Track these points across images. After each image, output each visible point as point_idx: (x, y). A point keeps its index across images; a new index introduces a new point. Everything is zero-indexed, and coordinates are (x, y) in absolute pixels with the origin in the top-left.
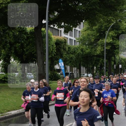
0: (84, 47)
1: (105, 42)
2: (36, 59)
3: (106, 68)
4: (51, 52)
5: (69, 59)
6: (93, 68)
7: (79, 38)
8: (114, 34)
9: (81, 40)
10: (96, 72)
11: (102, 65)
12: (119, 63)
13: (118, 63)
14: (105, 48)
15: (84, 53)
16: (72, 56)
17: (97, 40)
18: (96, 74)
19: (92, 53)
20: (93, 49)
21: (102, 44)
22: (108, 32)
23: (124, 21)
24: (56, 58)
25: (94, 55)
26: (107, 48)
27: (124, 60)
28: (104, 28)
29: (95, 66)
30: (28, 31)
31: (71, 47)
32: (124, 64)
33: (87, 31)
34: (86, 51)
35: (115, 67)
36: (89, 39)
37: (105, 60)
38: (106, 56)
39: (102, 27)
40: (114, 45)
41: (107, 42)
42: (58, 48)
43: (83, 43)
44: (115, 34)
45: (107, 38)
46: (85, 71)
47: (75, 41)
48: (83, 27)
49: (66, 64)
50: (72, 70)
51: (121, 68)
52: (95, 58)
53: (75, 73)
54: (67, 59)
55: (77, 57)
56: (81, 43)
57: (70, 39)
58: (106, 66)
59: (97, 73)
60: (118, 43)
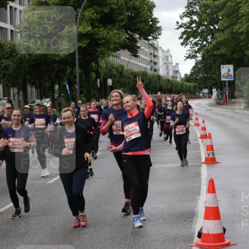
3: (81, 86)
6: (53, 86)
8: (93, 14)
10: (60, 96)
11: (72, 80)
12: (107, 76)
13: (105, 74)
14: (77, 45)
15: (33, 57)
18: (60, 100)
19: (49, 57)
22: (81, 10)
25: (53, 60)
26: (81, 45)
27: (117, 69)
28: (73, 3)
29: (57, 82)
31: (3, 44)
32: (117, 77)
35: (99, 84)
37: (78, 70)
40: (96, 38)
41: (80, 32)
44: (95, 14)
45: (81, 23)
46: (37, 94)
47: (12, 31)
48: (28, 2)
50: (9, 93)
51: (111, 85)
52: (56, 66)
53: (14, 98)
55: (18, 64)
57: (1, 27)
58: (80, 83)
59: (62, 97)
60: (103, 32)
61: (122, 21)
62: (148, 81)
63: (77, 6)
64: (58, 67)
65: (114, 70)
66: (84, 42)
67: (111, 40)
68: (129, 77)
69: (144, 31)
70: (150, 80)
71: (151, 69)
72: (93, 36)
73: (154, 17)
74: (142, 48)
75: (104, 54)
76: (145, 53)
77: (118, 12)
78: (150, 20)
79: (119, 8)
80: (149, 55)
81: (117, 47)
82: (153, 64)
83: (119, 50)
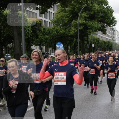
0: (59, 28)
1: (78, 23)
2: (13, 40)
3: (80, 47)
4: (27, 34)
5: (44, 39)
6: (68, 47)
7: (54, 19)
8: (86, 15)
9: (55, 21)
10: (71, 51)
11: (76, 44)
12: (92, 43)
14: (79, 28)
15: (59, 34)
16: (47, 36)
17: (70, 21)
18: (71, 53)
19: (66, 34)
20: (67, 30)
21: (76, 25)
22: (80, 13)
23: (95, 3)
24: (33, 39)
25: (68, 36)
26: (80, 29)
27: (96, 40)
28: (77, 10)
29: (69, 45)
30: (5, 14)
31: (46, 28)
32: (97, 43)
33: (61, 13)
34: (60, 32)
35: (88, 46)
36: (63, 20)
37: (78, 40)
38: (79, 37)
39: (75, 8)
40: (87, 26)
41: (80, 23)
42: (33, 29)
43: (57, 25)
44: (87, 15)
45: (80, 19)
47: (49, 22)
48: (57, 9)
49: (42, 44)
50: (48, 50)
51: (94, 47)
53: (50, 52)
54: (42, 39)
56: (55, 25)
57: (45, 21)
58: (79, 46)
60: (90, 23)
61: (99, 18)
62: (110, 45)
63: (79, 11)
64: (70, 39)
65: (95, 40)
66: (81, 27)
67: (94, 26)
68: (102, 43)
69: (108, 22)
70: (111, 45)
71: (112, 40)
72: (86, 24)
73: (113, 16)
74: (108, 30)
75: (91, 33)
76: (109, 33)
77: (97, 14)
78: (111, 17)
79: (98, 12)
80: (111, 33)
81: (96, 29)
82: (113, 38)
83: (97, 31)
